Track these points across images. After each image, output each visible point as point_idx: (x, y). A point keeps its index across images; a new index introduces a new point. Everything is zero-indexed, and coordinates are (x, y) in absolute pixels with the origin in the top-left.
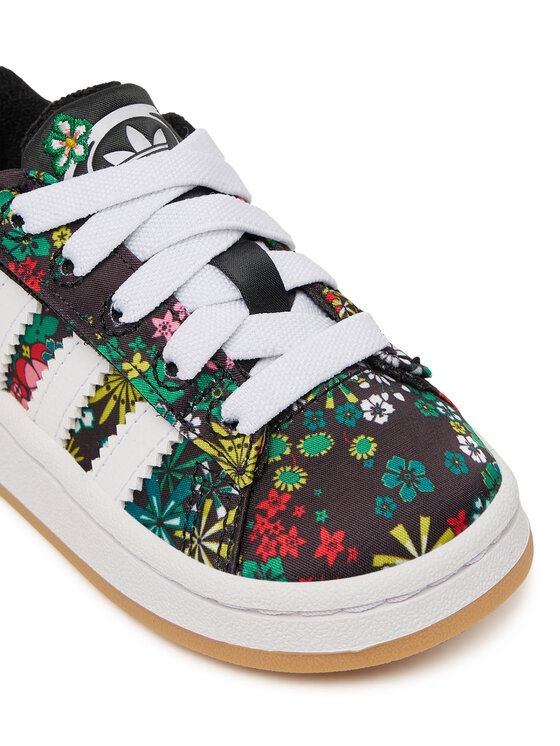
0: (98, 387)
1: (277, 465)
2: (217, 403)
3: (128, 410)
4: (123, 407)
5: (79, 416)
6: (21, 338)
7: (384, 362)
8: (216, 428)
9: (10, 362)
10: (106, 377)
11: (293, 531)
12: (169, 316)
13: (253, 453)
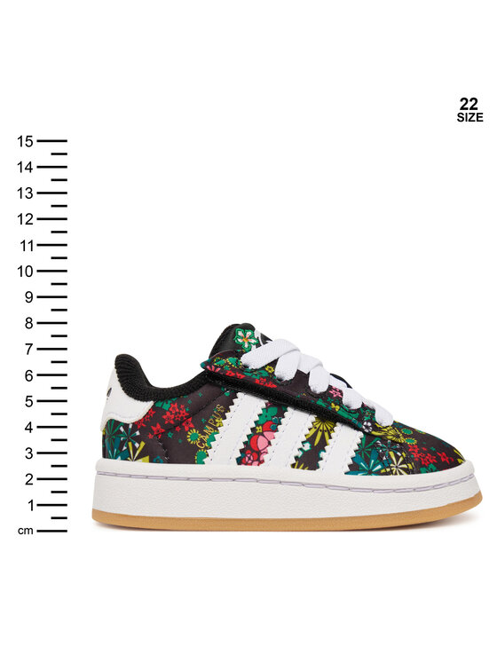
0: (310, 429)
4: (326, 434)
5: (301, 447)
6: (256, 422)
8: (377, 425)
9: (246, 440)
10: (313, 423)
11: (429, 454)
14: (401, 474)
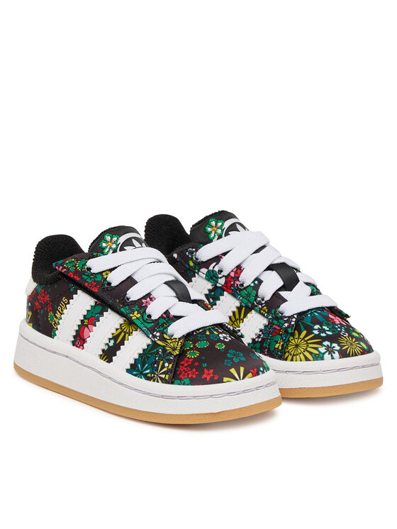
0: (117, 329)
1: (188, 350)
2: (166, 328)
3: (129, 335)
4: (127, 335)
5: (108, 342)
6: (84, 316)
7: (227, 327)
8: (165, 336)
9: (77, 329)
10: (121, 325)
11: (194, 370)
12: (148, 299)
13: (180, 344)
14: (158, 382)
